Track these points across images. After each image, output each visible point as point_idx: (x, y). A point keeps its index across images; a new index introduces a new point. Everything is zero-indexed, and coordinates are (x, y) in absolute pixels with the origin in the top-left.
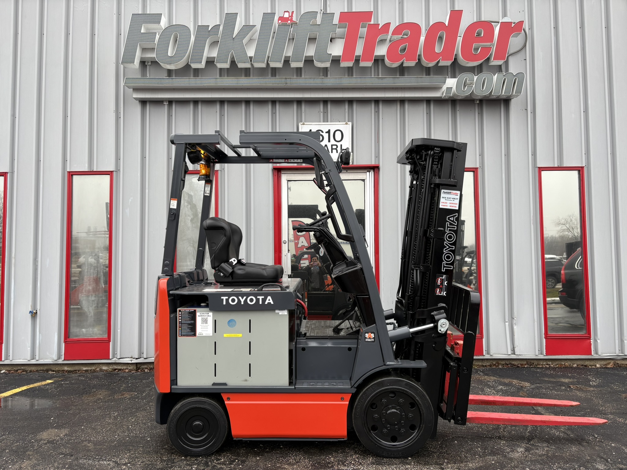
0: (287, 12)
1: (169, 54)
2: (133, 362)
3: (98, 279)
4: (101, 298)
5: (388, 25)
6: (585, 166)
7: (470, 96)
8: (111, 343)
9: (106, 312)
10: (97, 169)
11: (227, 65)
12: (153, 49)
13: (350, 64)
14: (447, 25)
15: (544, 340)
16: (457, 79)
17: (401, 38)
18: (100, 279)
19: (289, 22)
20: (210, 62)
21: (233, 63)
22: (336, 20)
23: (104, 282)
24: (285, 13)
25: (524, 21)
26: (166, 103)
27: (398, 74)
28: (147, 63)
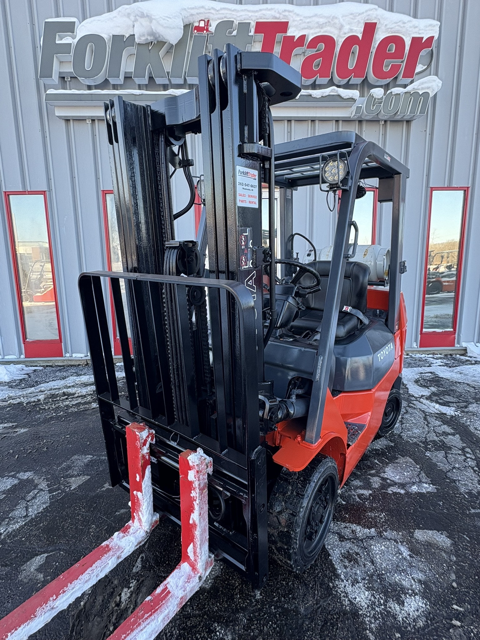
0: (202, 20)
5: (303, 37)
6: (469, 186)
7: (376, 116)
10: (30, 189)
11: (145, 81)
12: (71, 62)
14: (360, 38)
17: (316, 51)
19: (205, 32)
20: (128, 78)
22: (252, 31)
24: (201, 22)
25: (433, 37)
26: (89, 122)
28: (67, 78)
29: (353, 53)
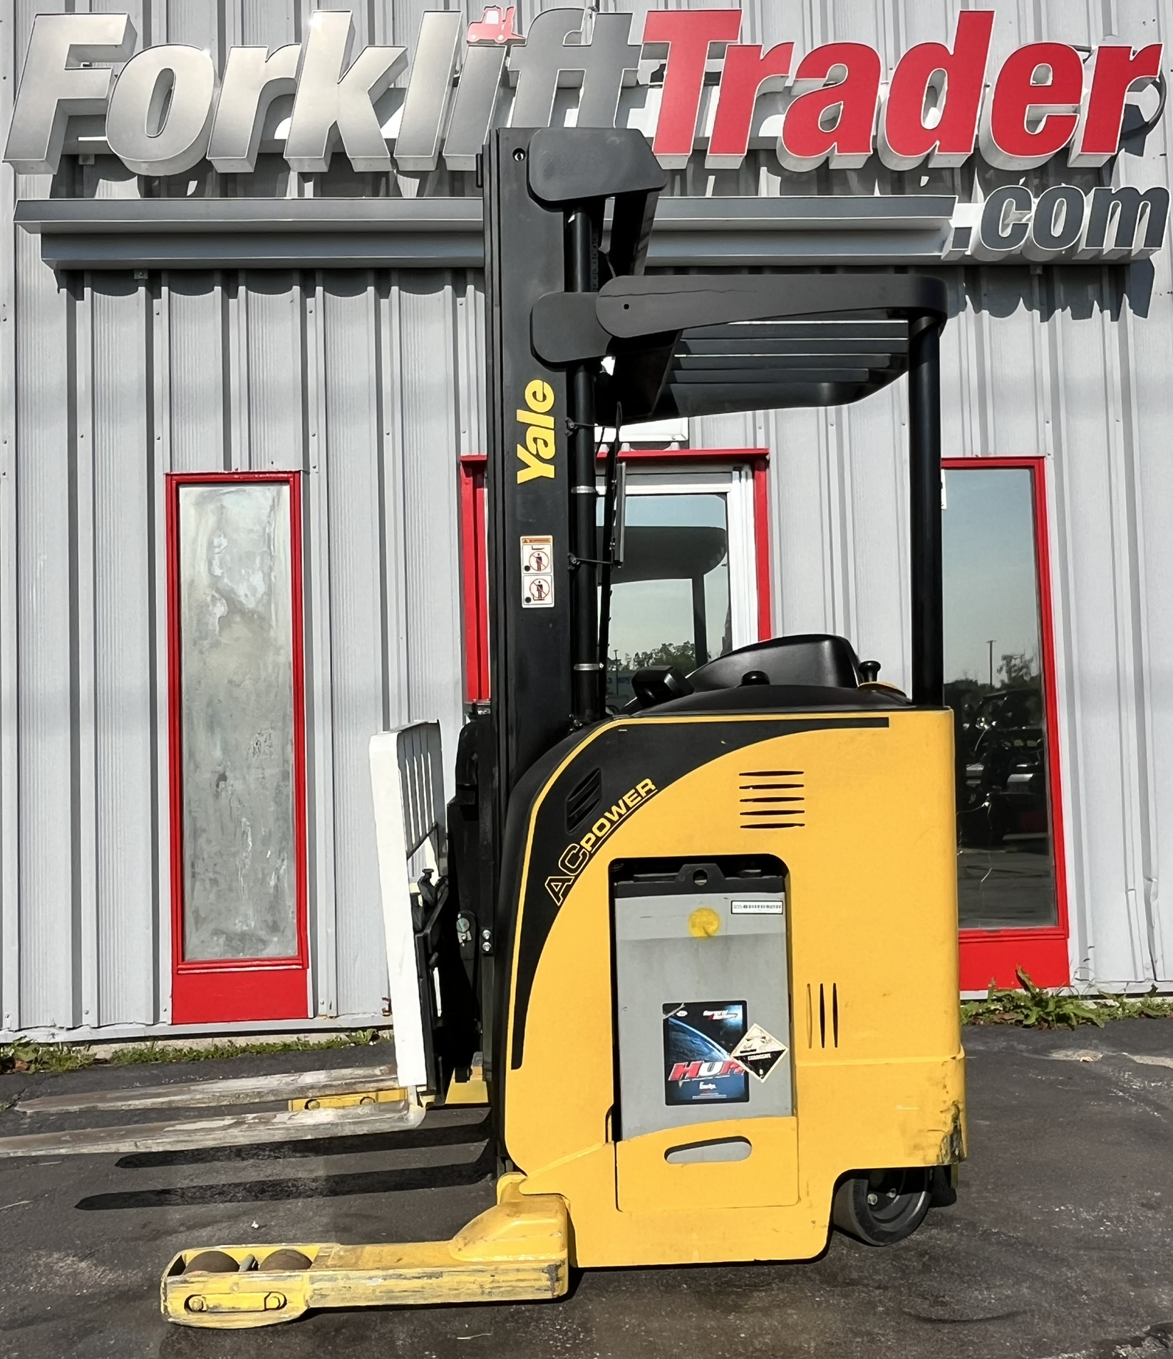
0: (494, 8)
5: (785, 49)
7: (1019, 254)
11: (320, 163)
13: (679, 161)
14: (952, 52)
16: (984, 203)
17: (824, 84)
19: (500, 37)
24: (489, 12)
25: (1159, 46)
26: (141, 278)
27: (815, 190)
28: (84, 160)
29: (931, 87)
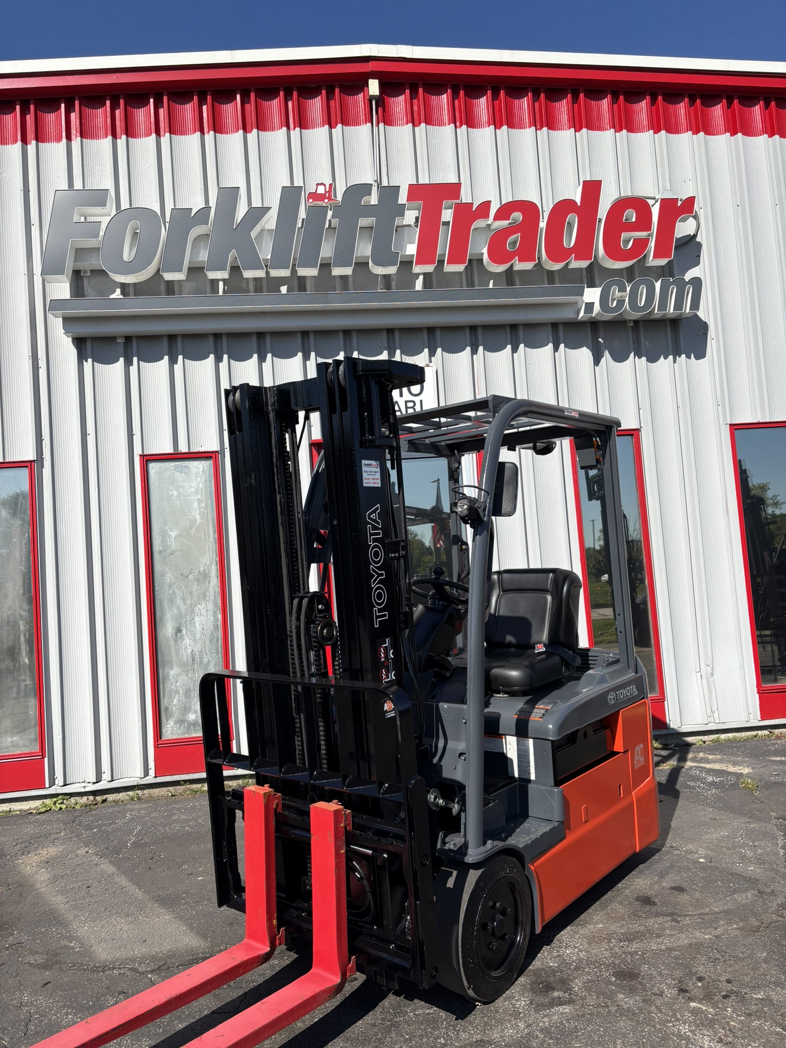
0: (322, 184)
1: (126, 257)
2: (87, 789)
3: (17, 650)
4: (24, 683)
5: (486, 205)
7: (621, 315)
8: (46, 760)
9: (33, 707)
11: (224, 275)
12: (97, 249)
13: (430, 268)
14: (579, 204)
15: (757, 696)
16: (601, 288)
17: (509, 224)
18: (20, 649)
19: (326, 201)
20: (196, 271)
21: (235, 270)
22: (403, 198)
23: (26, 655)
24: (319, 187)
25: (694, 197)
26: (121, 341)
27: (506, 283)
28: (84, 273)
29: (568, 223)
